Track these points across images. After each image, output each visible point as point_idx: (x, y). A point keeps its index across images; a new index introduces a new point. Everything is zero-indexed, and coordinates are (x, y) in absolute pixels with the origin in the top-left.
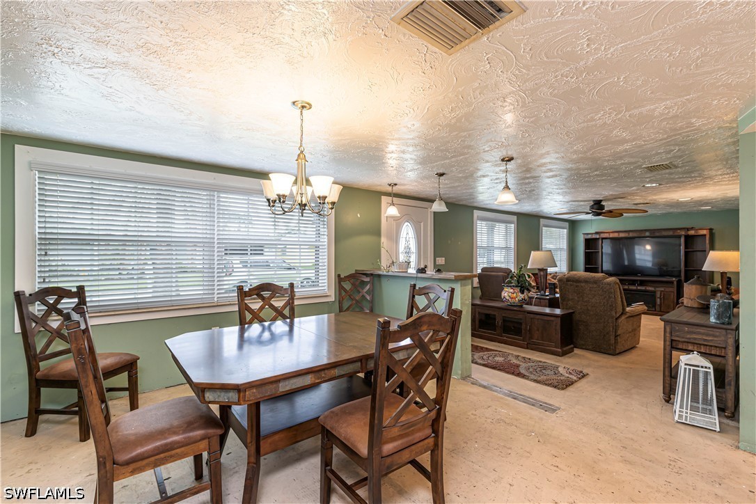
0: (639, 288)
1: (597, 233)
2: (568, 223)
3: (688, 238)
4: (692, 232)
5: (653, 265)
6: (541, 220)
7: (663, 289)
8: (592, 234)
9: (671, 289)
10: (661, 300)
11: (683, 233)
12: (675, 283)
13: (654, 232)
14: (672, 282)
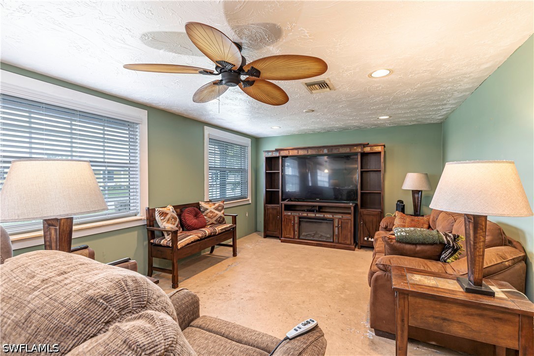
0: (317, 215)
1: (277, 150)
2: (250, 139)
3: (364, 155)
4: (367, 150)
5: (329, 186)
6: (206, 127)
7: (341, 217)
8: (272, 151)
9: (348, 216)
10: (338, 229)
11: (360, 150)
12: (352, 208)
13: (332, 149)
14: (349, 208)
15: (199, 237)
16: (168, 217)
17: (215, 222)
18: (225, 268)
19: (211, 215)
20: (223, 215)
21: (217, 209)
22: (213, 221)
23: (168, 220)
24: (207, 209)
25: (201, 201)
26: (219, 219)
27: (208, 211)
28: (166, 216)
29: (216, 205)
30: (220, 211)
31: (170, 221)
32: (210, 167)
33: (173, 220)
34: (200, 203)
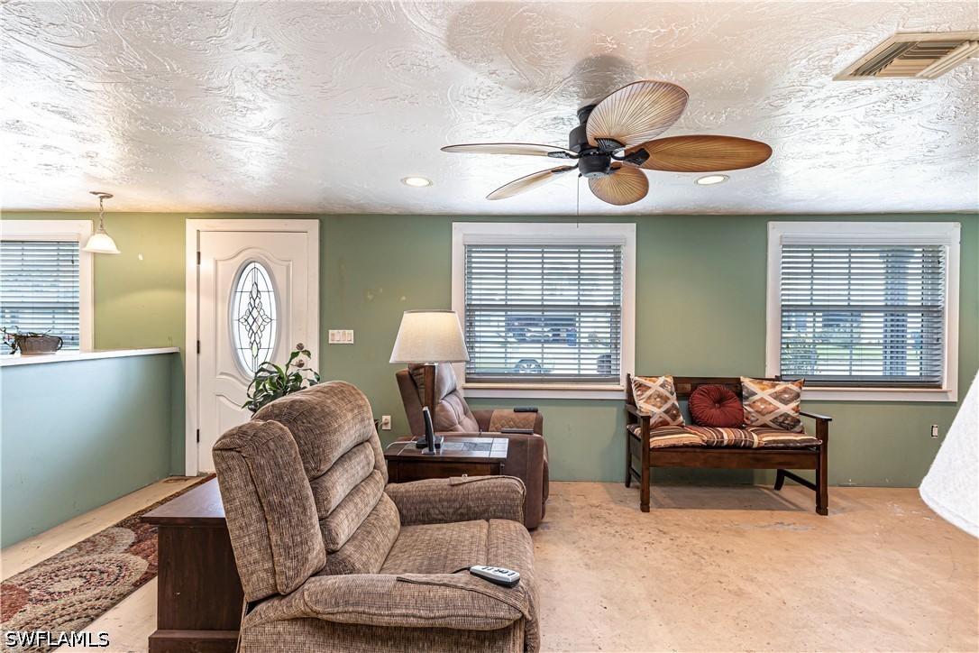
15: (703, 441)
16: (649, 393)
17: (771, 424)
18: (763, 524)
19: (762, 407)
20: (792, 413)
21: (777, 396)
22: (767, 419)
23: (649, 397)
24: (755, 394)
25: (745, 377)
26: (781, 419)
27: (755, 398)
28: (645, 391)
29: (778, 388)
30: (786, 402)
31: (652, 400)
32: (783, 305)
33: (658, 399)
34: (742, 379)
